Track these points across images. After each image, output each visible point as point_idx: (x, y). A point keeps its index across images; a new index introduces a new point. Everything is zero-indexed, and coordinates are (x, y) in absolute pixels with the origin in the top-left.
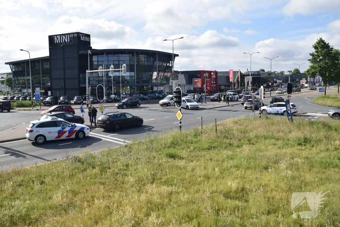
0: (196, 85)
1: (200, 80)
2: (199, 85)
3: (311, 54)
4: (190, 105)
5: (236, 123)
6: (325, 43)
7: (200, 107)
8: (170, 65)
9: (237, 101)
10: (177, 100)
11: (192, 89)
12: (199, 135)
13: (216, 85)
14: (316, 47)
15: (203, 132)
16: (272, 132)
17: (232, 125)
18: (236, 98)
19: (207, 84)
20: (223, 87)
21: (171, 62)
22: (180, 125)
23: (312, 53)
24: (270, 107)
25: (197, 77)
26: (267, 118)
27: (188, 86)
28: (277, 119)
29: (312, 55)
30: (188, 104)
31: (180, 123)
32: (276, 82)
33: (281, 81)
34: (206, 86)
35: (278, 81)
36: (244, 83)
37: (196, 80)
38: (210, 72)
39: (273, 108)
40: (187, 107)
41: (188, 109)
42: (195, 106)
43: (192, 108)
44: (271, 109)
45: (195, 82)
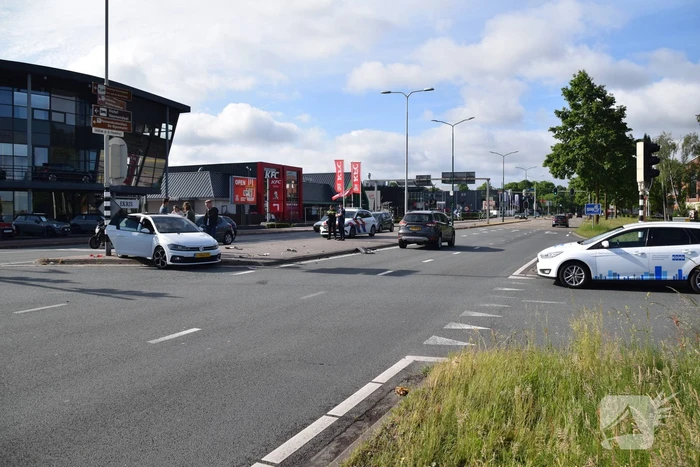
0: (241, 195)
1: (251, 181)
2: (250, 196)
3: (558, 113)
4: (174, 247)
6: (592, 86)
8: (163, 135)
13: (300, 204)
14: (570, 96)
19: (272, 195)
21: (164, 125)
23: (561, 110)
25: (244, 175)
27: (220, 204)
29: (563, 115)
30: (164, 240)
34: (271, 202)
37: (240, 182)
38: (282, 169)
39: (627, 255)
40: (157, 255)
41: (163, 264)
42: (197, 249)
43: (183, 259)
44: (618, 257)
45: (239, 186)
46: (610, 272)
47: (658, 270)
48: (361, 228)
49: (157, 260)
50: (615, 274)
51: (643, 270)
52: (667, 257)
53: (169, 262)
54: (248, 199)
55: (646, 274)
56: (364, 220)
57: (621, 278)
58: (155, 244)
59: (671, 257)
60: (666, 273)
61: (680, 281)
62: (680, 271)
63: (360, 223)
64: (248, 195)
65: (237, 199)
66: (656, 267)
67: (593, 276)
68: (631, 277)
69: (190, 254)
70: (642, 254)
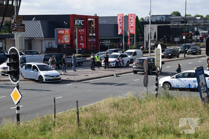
0: (62, 39)
1: (67, 31)
2: (66, 40)
4: (46, 76)
5: (116, 105)
7: (63, 78)
9: (127, 66)
10: (13, 70)
11: (55, 46)
12: (50, 129)
13: (97, 40)
15: (56, 124)
16: (171, 122)
17: (107, 110)
18: (125, 62)
19: (79, 38)
20: (107, 43)
22: (17, 112)
24: (176, 77)
25: (63, 26)
26: (168, 96)
27: (47, 42)
28: (184, 99)
30: (42, 73)
31: (18, 108)
32: (197, 33)
33: (207, 32)
34: (79, 42)
35: (201, 32)
36: (143, 36)
37: (61, 32)
38: (85, 18)
39: (181, 80)
40: (40, 79)
41: (42, 81)
42: (54, 76)
43: (49, 80)
44: (179, 81)
45: (60, 34)
46: (177, 85)
47: (189, 85)
48: (121, 63)
49: (40, 80)
50: (178, 86)
51: (185, 85)
52: (191, 81)
53: (44, 81)
54: (66, 42)
55: (186, 86)
56: (123, 59)
57: (180, 87)
58: (39, 75)
59: (193, 81)
60: (191, 86)
61: (195, 88)
62: (195, 85)
63: (121, 60)
64: (65, 39)
65: (59, 42)
66: (189, 84)
67: (172, 87)
68: (182, 87)
69: (51, 78)
70: (185, 80)
